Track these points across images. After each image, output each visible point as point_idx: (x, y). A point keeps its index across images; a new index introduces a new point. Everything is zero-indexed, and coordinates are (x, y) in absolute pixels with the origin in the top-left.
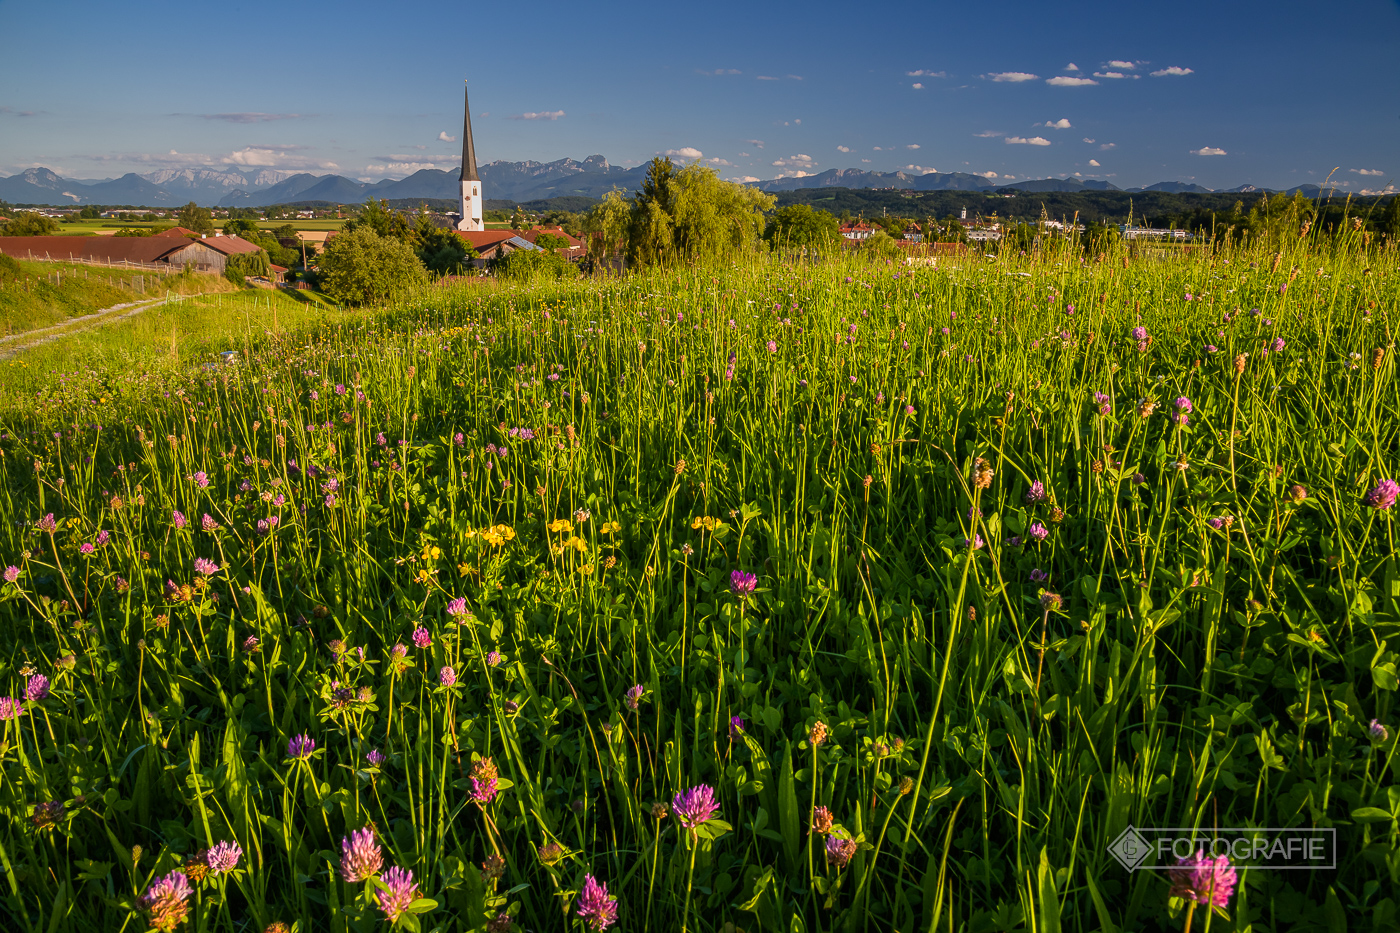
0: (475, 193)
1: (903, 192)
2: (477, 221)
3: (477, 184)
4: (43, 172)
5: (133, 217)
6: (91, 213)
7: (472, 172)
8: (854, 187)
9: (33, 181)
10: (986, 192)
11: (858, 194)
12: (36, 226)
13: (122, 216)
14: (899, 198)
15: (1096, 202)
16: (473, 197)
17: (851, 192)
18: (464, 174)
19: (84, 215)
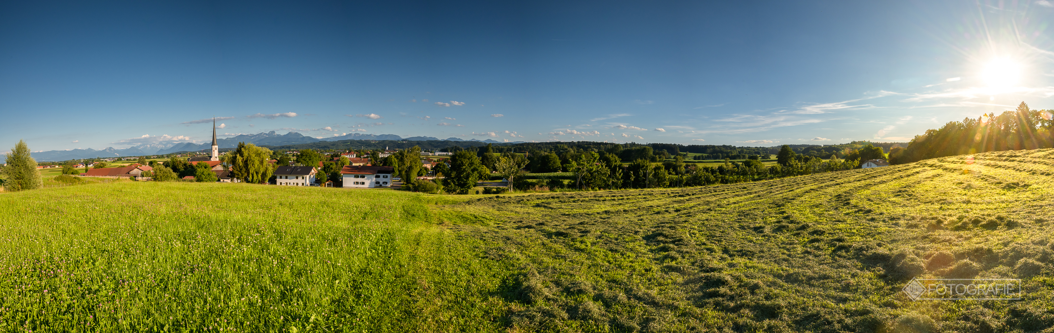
0: (216, 149)
1: (372, 141)
2: (216, 157)
3: (217, 147)
4: (111, 148)
5: (130, 160)
6: (120, 159)
7: (215, 143)
8: (358, 139)
9: (108, 151)
10: (399, 141)
11: (358, 142)
12: (102, 165)
13: (127, 160)
14: (370, 143)
15: (431, 144)
16: (215, 151)
17: (355, 141)
18: (213, 144)
19: (118, 160)
